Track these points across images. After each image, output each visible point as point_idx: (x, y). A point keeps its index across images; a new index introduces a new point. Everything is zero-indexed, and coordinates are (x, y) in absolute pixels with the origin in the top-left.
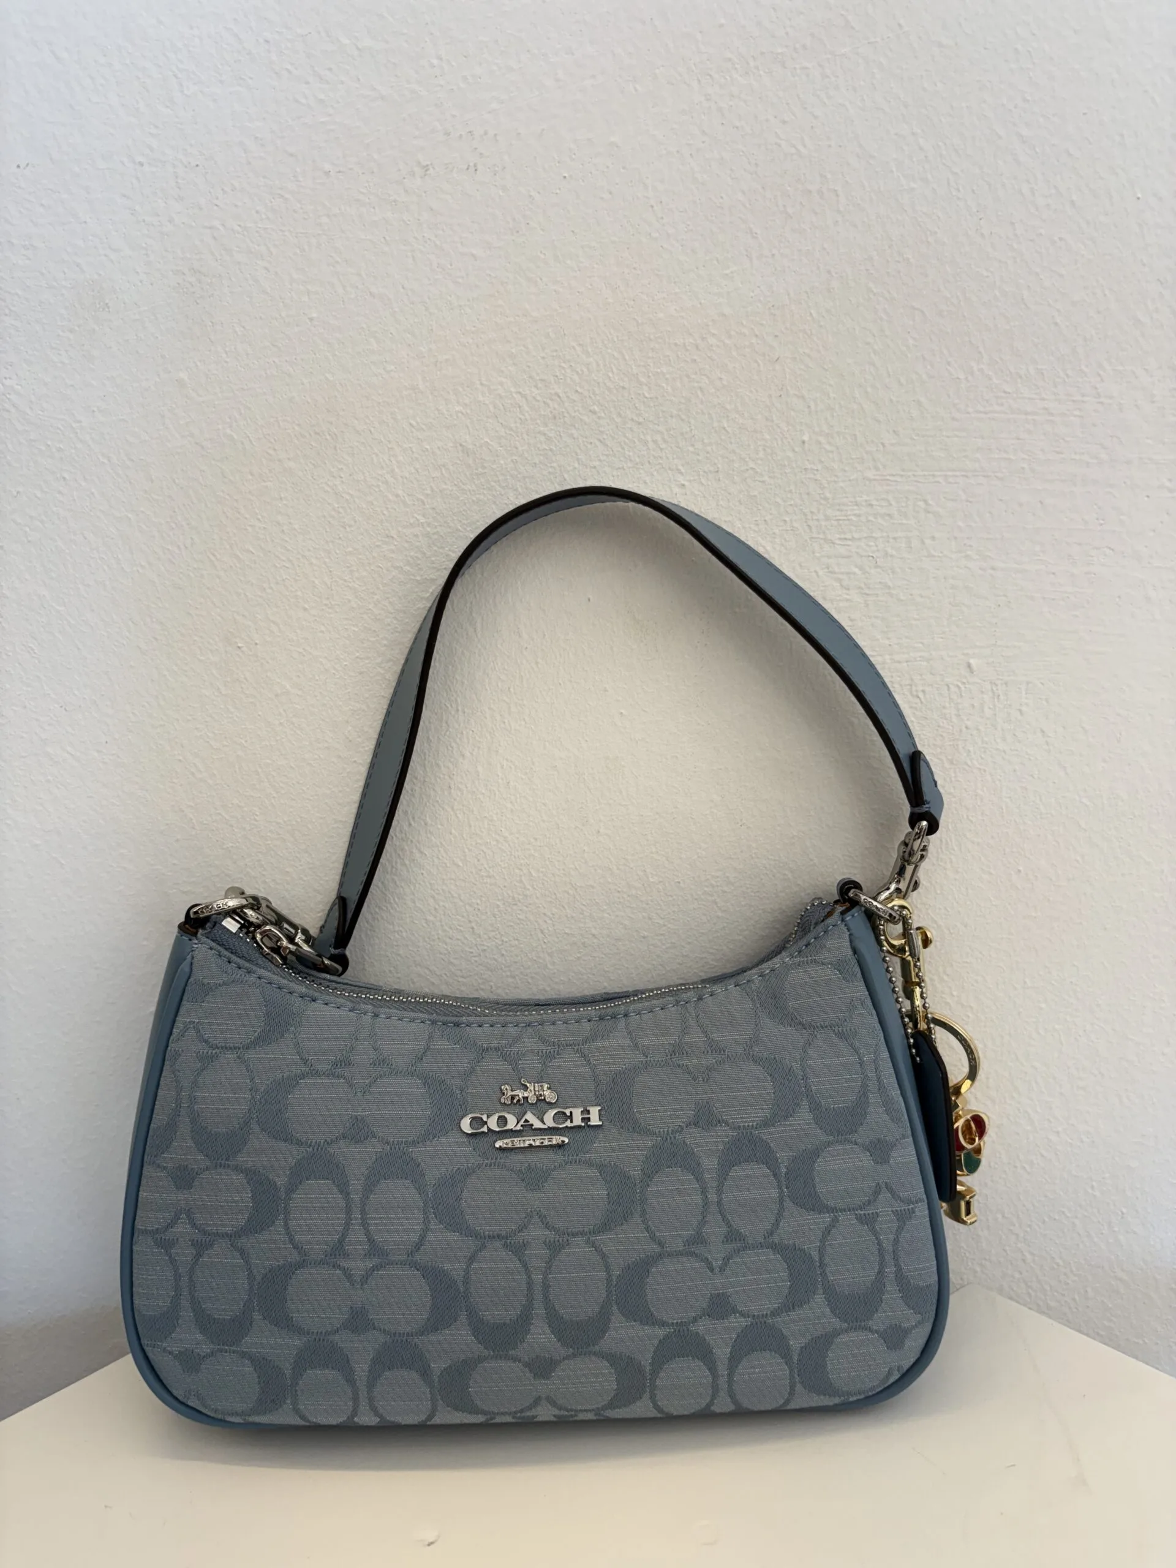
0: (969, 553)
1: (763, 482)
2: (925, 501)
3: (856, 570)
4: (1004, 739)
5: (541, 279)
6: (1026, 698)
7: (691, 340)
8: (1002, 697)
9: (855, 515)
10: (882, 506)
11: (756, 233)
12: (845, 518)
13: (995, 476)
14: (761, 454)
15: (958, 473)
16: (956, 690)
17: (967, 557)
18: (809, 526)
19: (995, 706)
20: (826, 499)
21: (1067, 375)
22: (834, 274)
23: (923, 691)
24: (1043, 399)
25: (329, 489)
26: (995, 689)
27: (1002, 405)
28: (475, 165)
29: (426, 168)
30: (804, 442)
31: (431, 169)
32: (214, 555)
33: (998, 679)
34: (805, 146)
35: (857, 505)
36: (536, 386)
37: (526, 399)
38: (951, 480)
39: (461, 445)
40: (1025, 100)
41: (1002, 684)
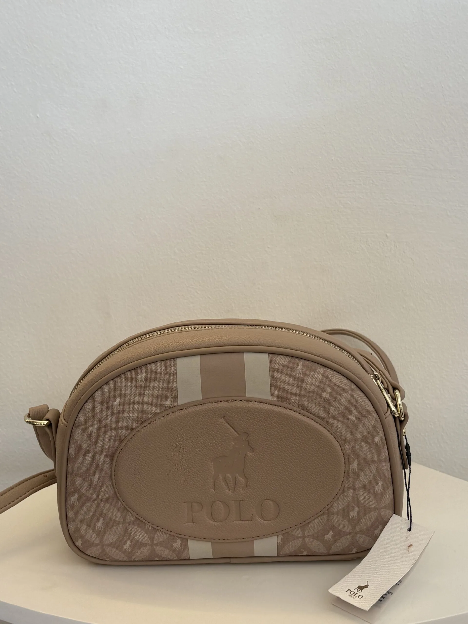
2: (373, 181)
3: (349, 202)
23: (371, 244)
30: (332, 160)
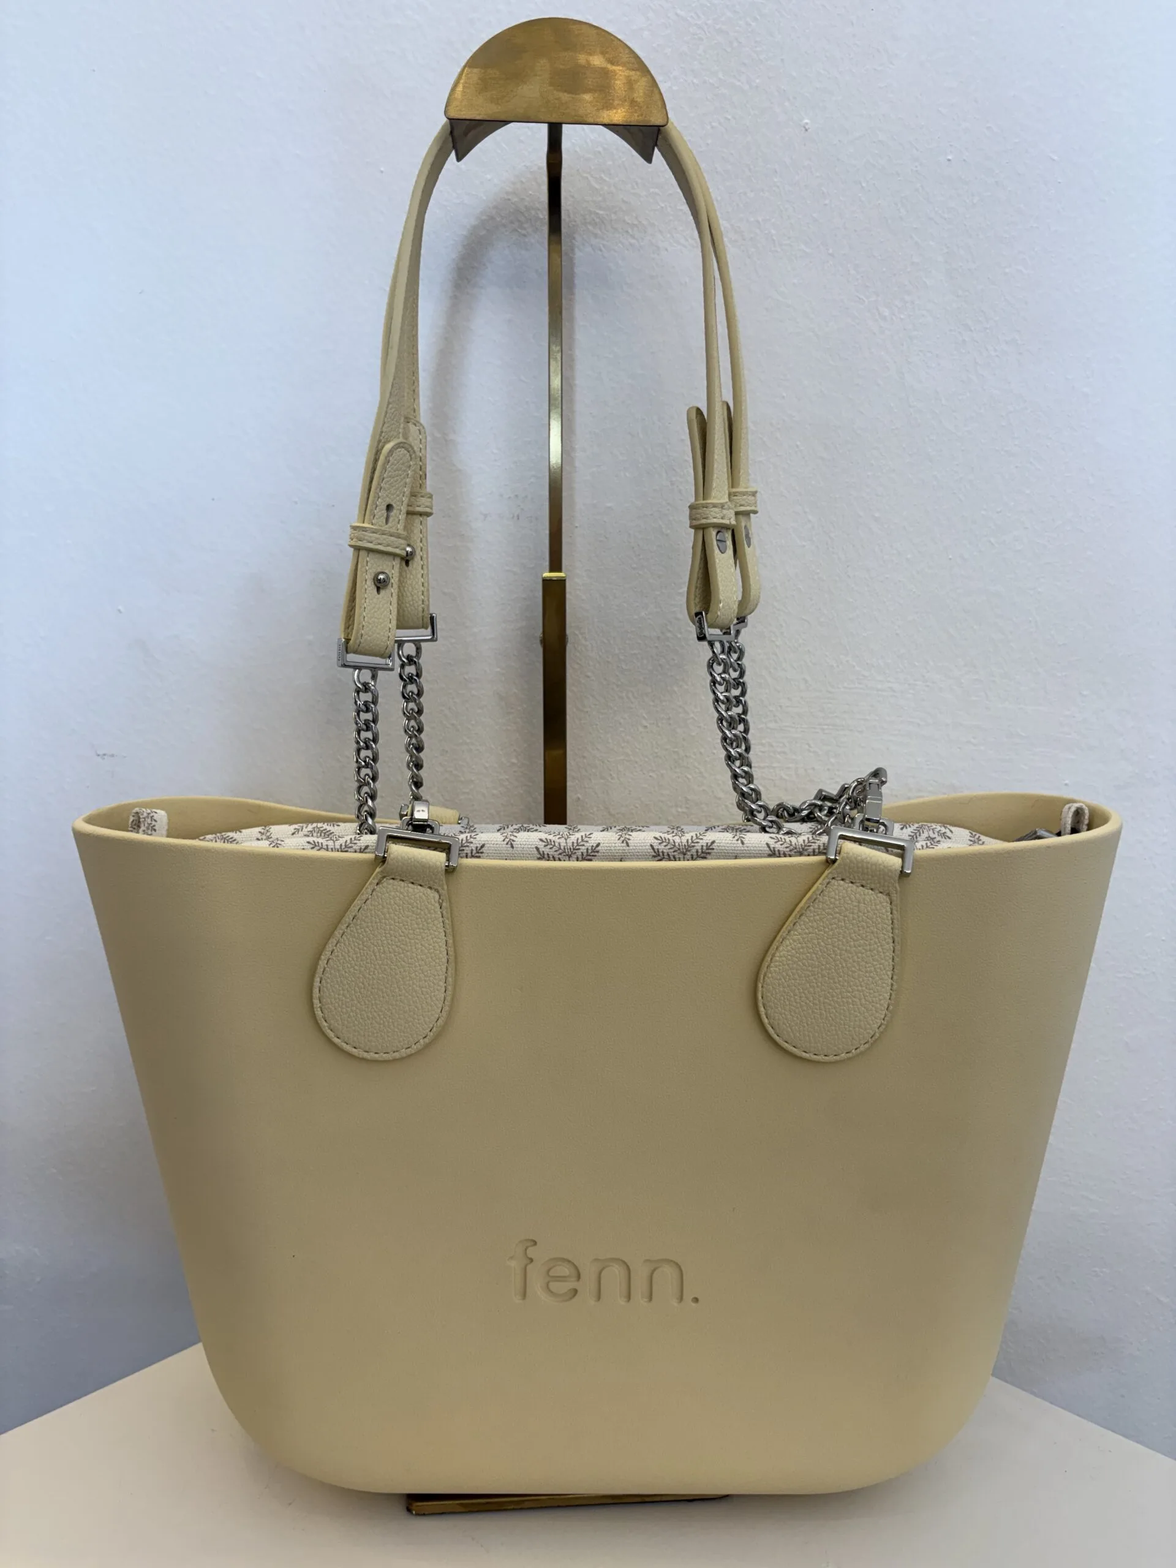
13: (857, 730)
21: (905, 668)
27: (862, 684)
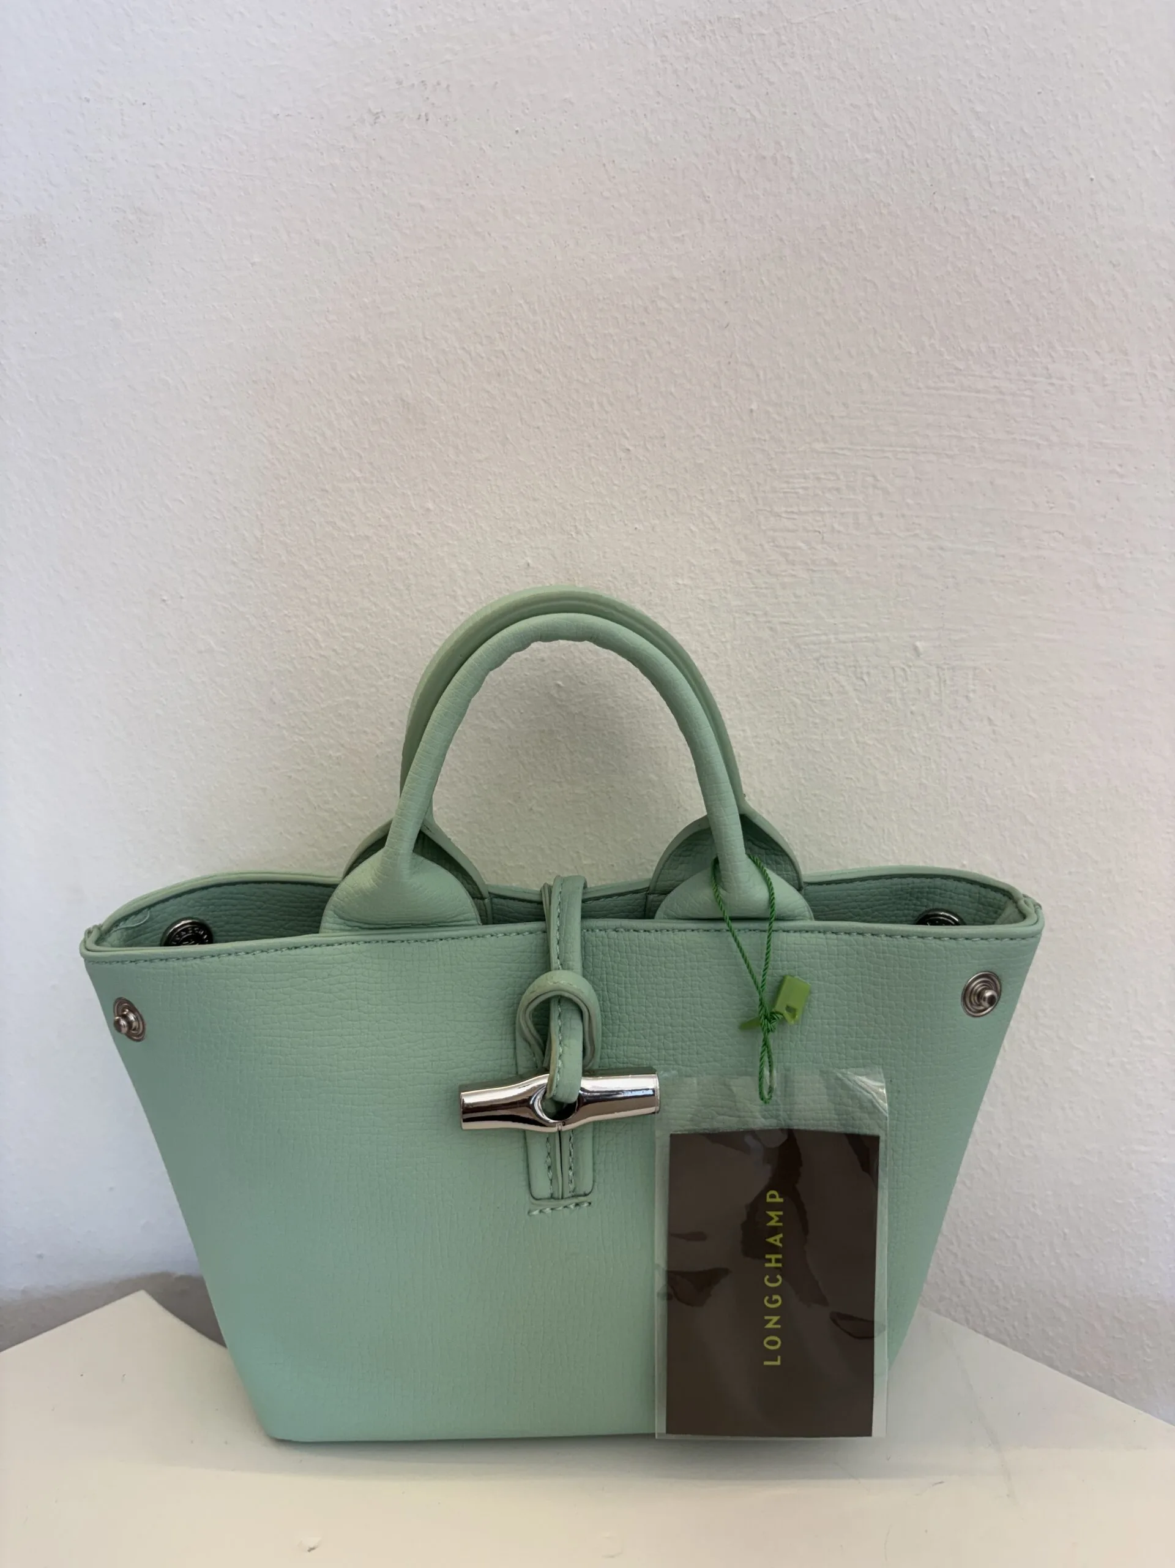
0: (918, 532)
1: (709, 450)
4: (950, 727)
5: (490, 235)
6: (974, 685)
7: (640, 303)
8: (948, 682)
9: (803, 488)
10: (829, 480)
11: (709, 197)
12: (793, 491)
13: (947, 455)
14: (708, 422)
15: (908, 449)
16: (902, 673)
17: (916, 535)
18: (756, 498)
19: (940, 691)
20: (773, 470)
21: (1019, 356)
22: (787, 243)
24: (995, 378)
25: (265, 440)
26: (941, 674)
27: (953, 382)
28: (426, 115)
29: (377, 116)
31: (382, 117)
32: (142, 503)
33: (945, 663)
34: (760, 111)
35: (805, 478)
36: (481, 344)
37: (470, 355)
38: (899, 456)
39: (403, 400)
40: (980, 76)
41: (948, 669)
